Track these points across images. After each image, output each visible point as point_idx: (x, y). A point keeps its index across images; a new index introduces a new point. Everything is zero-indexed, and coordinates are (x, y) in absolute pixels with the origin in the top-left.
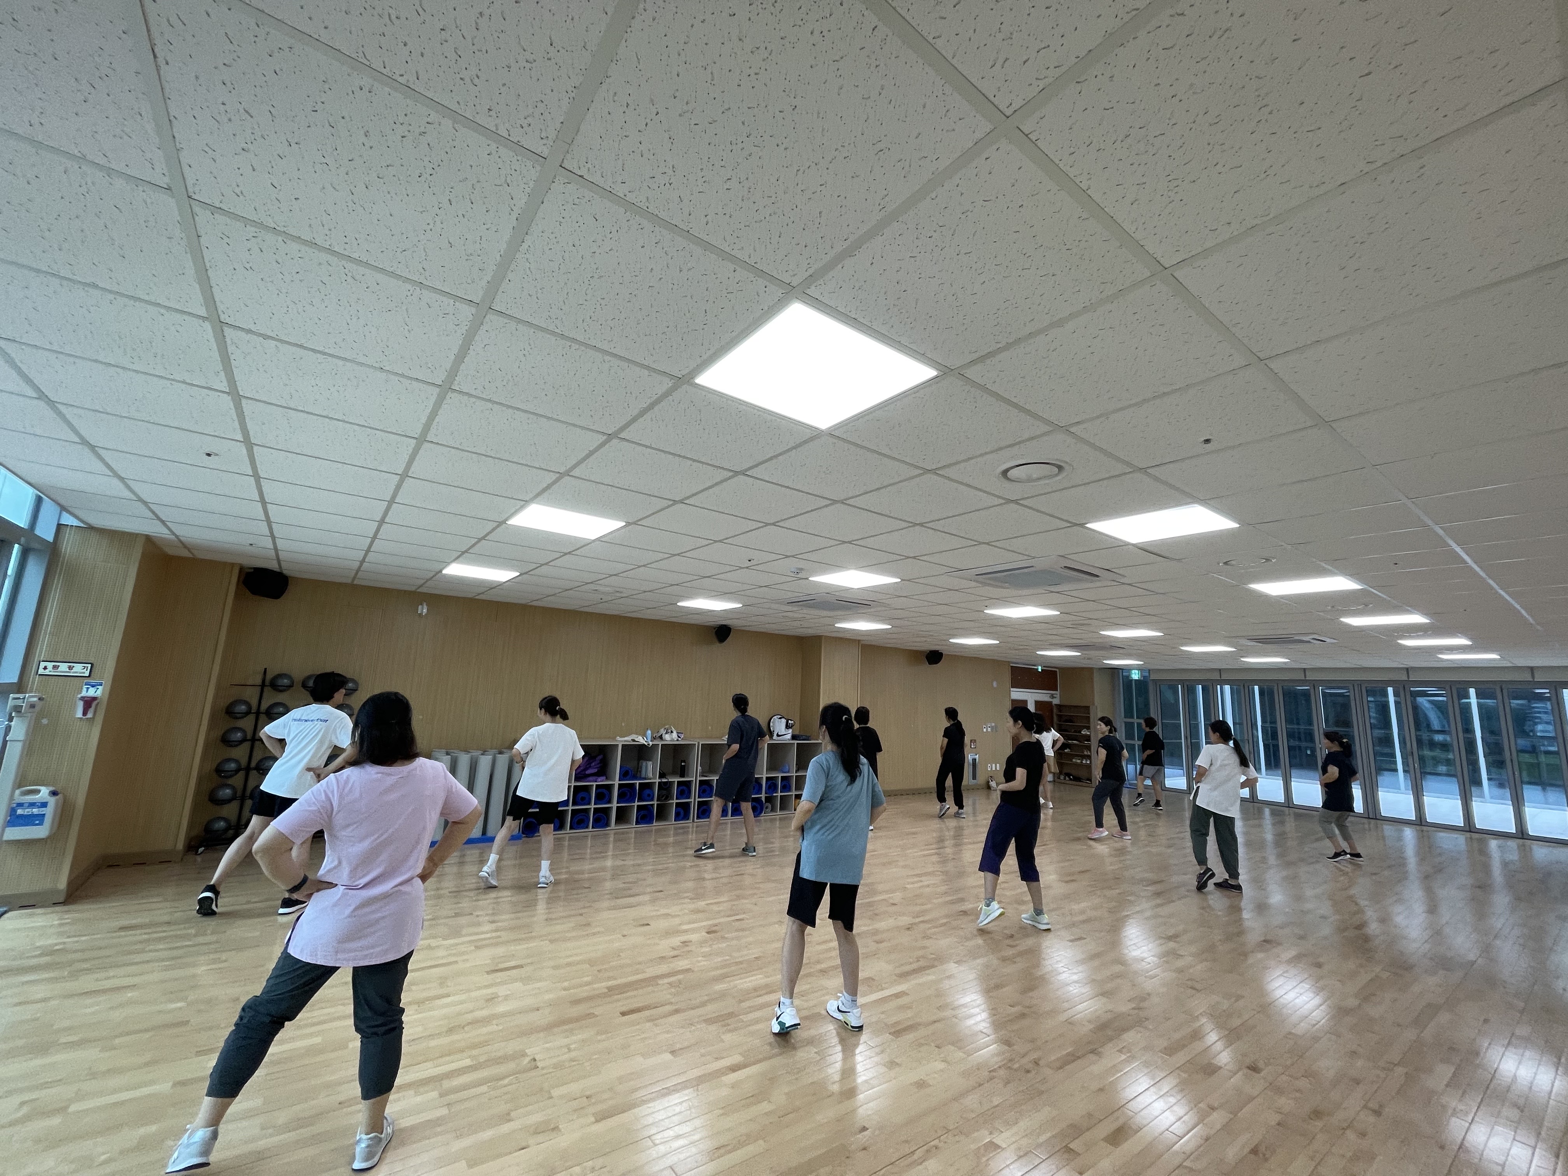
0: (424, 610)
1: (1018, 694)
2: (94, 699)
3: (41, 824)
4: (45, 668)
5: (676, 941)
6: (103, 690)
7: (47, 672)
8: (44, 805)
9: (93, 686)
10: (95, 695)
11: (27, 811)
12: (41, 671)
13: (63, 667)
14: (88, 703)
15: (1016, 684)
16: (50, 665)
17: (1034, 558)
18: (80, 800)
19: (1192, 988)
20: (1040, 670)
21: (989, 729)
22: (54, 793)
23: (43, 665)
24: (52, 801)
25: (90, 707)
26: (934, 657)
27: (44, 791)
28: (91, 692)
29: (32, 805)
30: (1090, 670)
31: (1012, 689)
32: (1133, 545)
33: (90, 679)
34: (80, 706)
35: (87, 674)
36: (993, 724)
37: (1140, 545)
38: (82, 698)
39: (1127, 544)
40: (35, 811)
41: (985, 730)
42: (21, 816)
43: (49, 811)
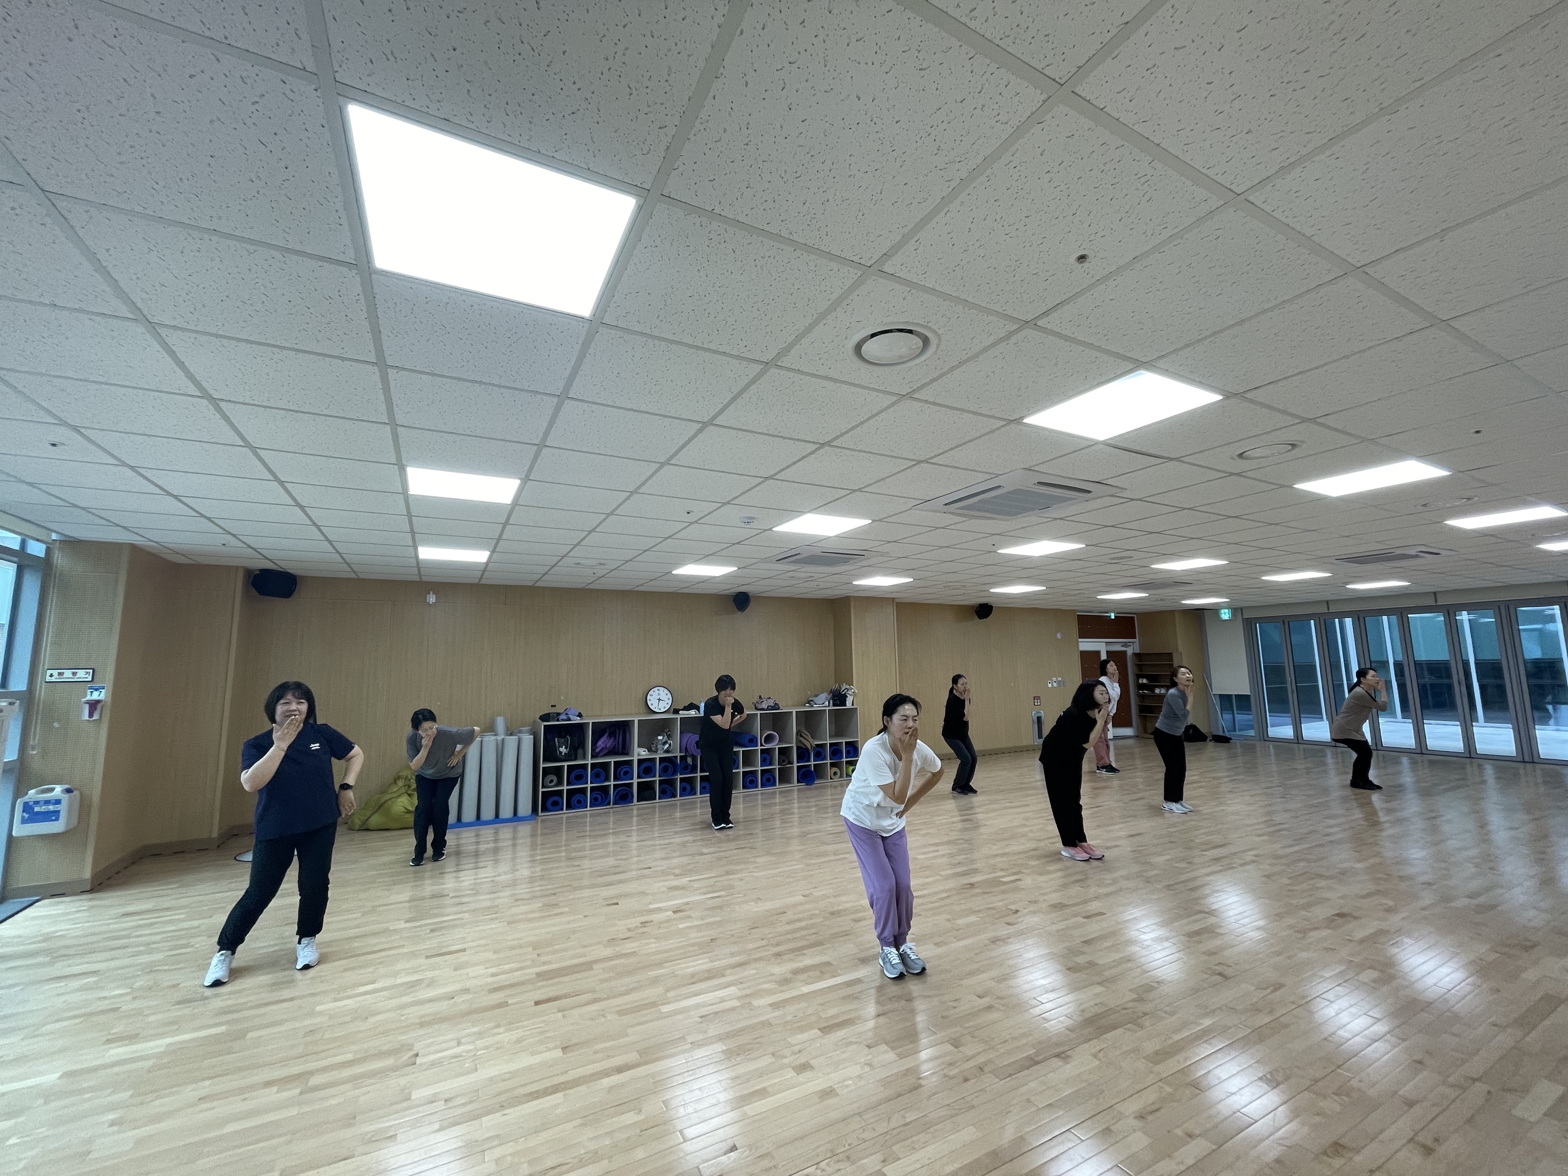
0: (432, 599)
1: (1088, 645)
2: (98, 702)
3: (57, 819)
4: (51, 676)
5: (636, 921)
6: (106, 694)
7: (53, 679)
8: (58, 802)
9: (96, 690)
10: (99, 698)
11: (44, 808)
12: (48, 679)
13: (68, 674)
14: (93, 705)
15: (1085, 633)
16: (55, 673)
17: (997, 476)
18: (96, 798)
19: (1220, 974)
20: (1113, 617)
21: (1055, 685)
22: (68, 791)
23: (49, 672)
24: (65, 798)
25: (96, 709)
26: (984, 611)
27: (58, 789)
28: (96, 696)
29: (47, 802)
30: (1172, 612)
31: (1080, 640)
32: (1106, 443)
33: (93, 684)
34: (86, 709)
35: (90, 679)
36: (1060, 679)
37: (1113, 442)
38: (87, 702)
39: (1097, 443)
40: (51, 808)
41: (1050, 685)
42: (38, 813)
43: (63, 808)
